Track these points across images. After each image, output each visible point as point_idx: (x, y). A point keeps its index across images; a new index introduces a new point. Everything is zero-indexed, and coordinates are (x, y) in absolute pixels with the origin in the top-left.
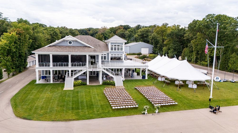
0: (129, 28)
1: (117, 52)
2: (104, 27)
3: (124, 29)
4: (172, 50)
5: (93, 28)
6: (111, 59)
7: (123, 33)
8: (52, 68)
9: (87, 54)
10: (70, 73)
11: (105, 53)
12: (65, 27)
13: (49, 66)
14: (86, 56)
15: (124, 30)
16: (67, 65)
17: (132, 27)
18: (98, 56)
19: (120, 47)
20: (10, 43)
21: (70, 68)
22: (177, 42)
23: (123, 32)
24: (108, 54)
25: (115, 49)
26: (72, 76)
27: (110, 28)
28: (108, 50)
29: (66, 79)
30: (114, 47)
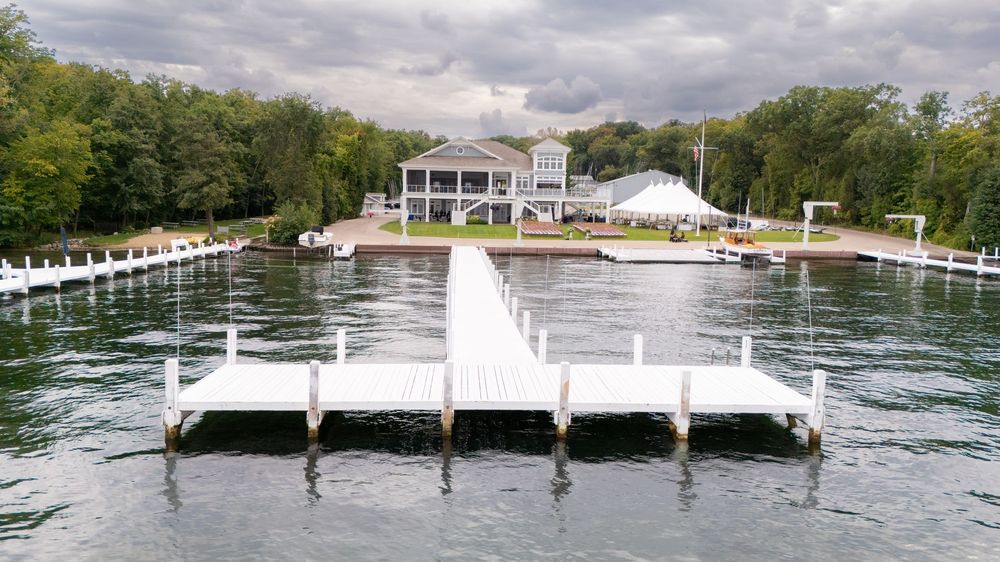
0: (636, 133)
1: (550, 173)
2: (549, 129)
3: (617, 134)
4: (728, 187)
5: (511, 137)
6: (539, 186)
7: (613, 150)
8: (428, 195)
9: (490, 169)
10: (459, 204)
11: (526, 174)
12: (422, 132)
13: (424, 191)
14: (487, 174)
15: (618, 138)
16: (455, 191)
17: (648, 128)
18: (510, 175)
19: (557, 162)
20: (349, 155)
21: (459, 196)
22: (741, 163)
23: (612, 147)
24: (532, 177)
25: (547, 166)
26: (462, 209)
27: (569, 133)
28: (532, 169)
29: (453, 213)
30: (543, 162)
